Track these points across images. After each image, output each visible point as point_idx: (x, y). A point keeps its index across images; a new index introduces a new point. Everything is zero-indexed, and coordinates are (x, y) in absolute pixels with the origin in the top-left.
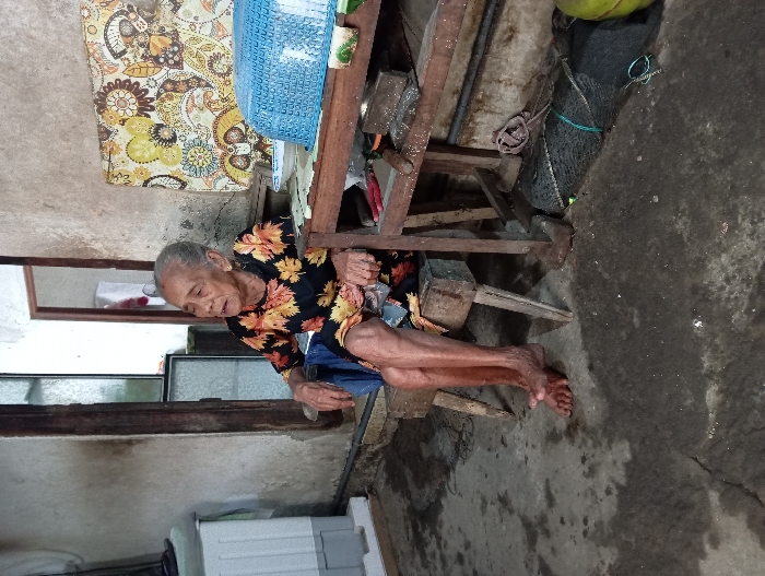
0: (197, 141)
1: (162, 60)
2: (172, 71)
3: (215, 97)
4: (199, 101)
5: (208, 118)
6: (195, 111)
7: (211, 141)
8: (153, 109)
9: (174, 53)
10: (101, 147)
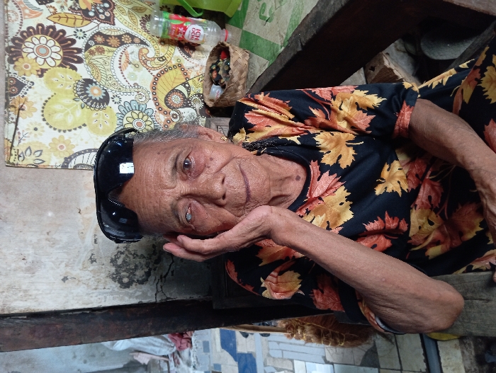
0: (134, 104)
1: (91, 14)
2: (102, 25)
3: (151, 54)
4: (134, 58)
5: (144, 78)
6: (130, 68)
7: (151, 104)
8: (80, 61)
9: (105, 9)
10: (7, 105)
